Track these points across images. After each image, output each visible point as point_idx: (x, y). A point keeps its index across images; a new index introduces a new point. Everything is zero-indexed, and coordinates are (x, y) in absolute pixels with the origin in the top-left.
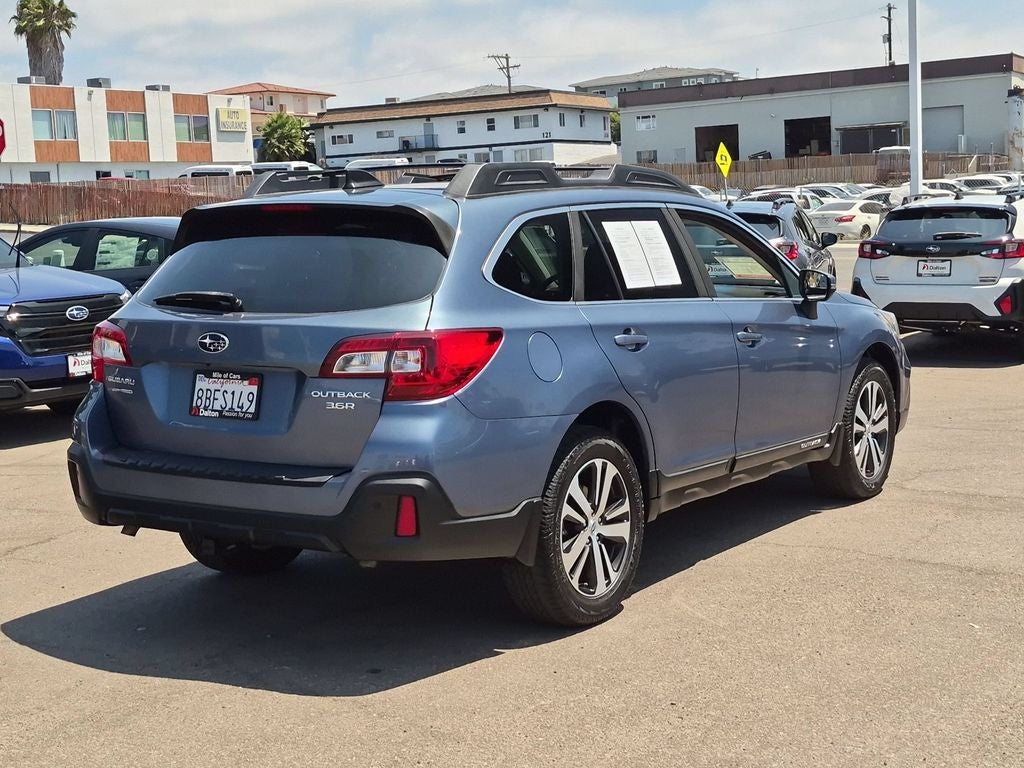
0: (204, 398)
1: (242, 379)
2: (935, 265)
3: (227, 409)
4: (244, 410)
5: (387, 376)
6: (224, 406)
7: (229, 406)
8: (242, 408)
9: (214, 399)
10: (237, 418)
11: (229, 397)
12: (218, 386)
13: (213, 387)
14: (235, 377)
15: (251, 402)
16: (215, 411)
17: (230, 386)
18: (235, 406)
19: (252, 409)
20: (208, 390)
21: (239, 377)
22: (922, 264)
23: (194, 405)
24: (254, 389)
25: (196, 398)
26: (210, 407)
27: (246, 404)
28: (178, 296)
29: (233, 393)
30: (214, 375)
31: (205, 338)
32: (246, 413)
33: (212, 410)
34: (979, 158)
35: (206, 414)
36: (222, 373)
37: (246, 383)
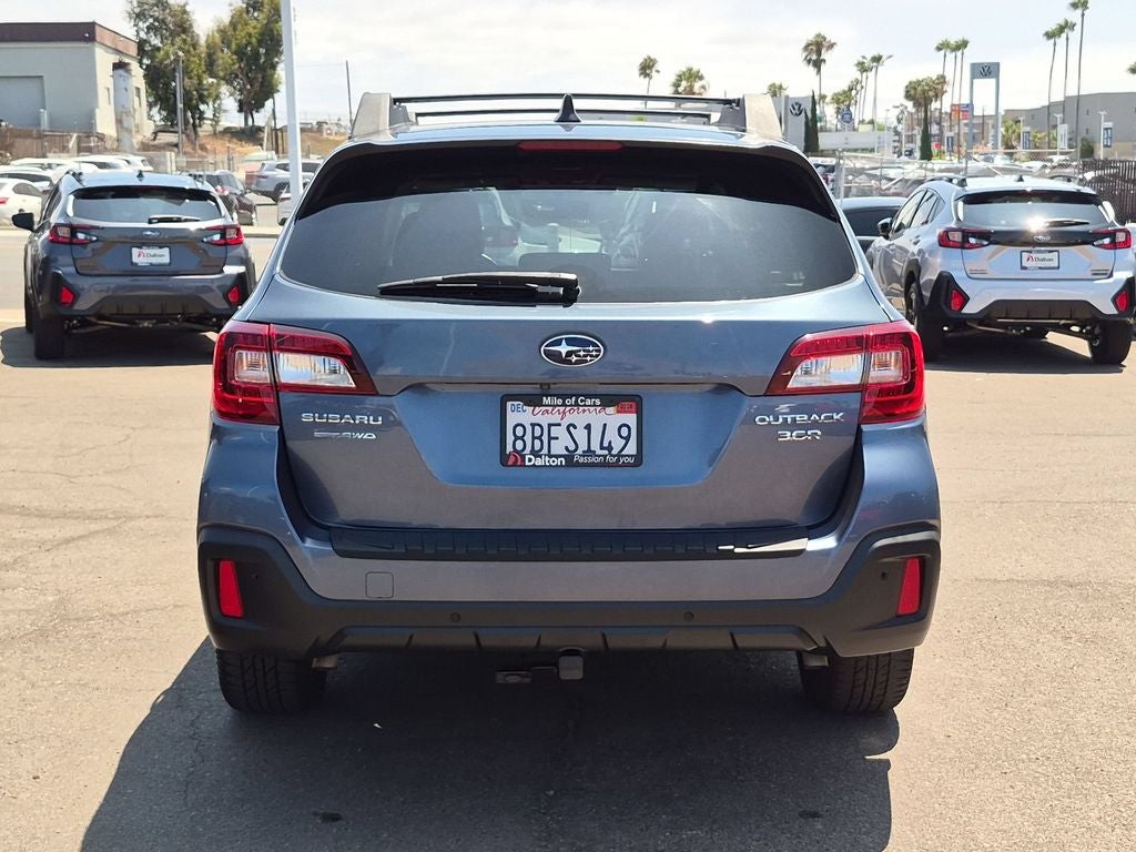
0: (528, 439)
1: (604, 405)
2: (1040, 256)
3: (579, 452)
4: (614, 452)
5: (861, 388)
6: (572, 447)
7: (583, 447)
8: (610, 448)
9: (550, 438)
10: (605, 464)
11: (580, 435)
12: (556, 418)
13: (544, 420)
14: (588, 402)
15: (627, 439)
16: (557, 456)
17: (579, 418)
18: (595, 446)
19: (632, 449)
20: (533, 425)
21: (598, 402)
22: (1025, 255)
23: (509, 449)
24: (631, 419)
25: (510, 438)
26: (545, 451)
27: (618, 444)
28: (445, 281)
29: (588, 427)
30: (546, 400)
31: (558, 343)
32: (619, 455)
33: (551, 456)
34: (79, 137)
35: (539, 462)
36: (564, 397)
37: (611, 410)
